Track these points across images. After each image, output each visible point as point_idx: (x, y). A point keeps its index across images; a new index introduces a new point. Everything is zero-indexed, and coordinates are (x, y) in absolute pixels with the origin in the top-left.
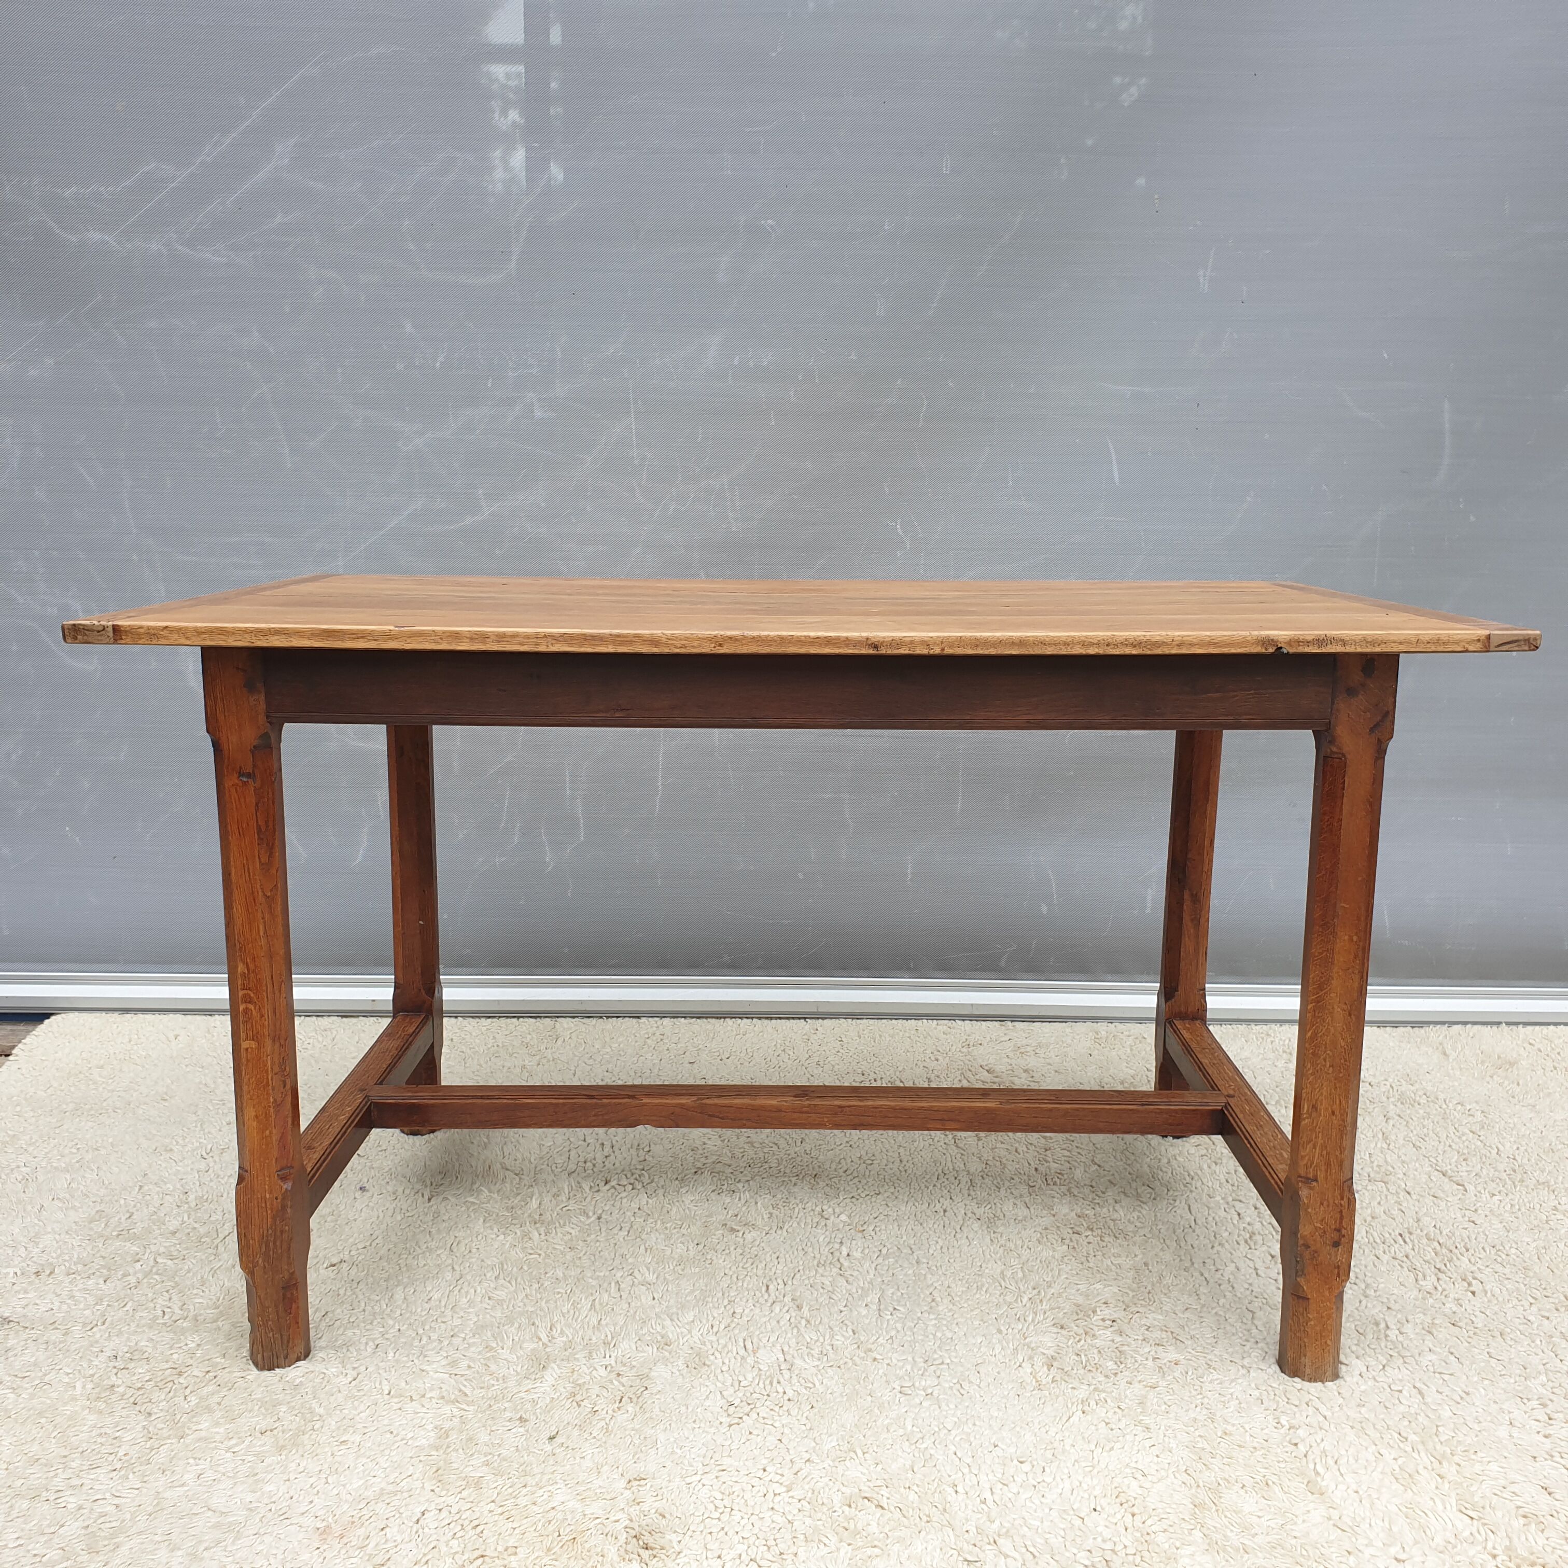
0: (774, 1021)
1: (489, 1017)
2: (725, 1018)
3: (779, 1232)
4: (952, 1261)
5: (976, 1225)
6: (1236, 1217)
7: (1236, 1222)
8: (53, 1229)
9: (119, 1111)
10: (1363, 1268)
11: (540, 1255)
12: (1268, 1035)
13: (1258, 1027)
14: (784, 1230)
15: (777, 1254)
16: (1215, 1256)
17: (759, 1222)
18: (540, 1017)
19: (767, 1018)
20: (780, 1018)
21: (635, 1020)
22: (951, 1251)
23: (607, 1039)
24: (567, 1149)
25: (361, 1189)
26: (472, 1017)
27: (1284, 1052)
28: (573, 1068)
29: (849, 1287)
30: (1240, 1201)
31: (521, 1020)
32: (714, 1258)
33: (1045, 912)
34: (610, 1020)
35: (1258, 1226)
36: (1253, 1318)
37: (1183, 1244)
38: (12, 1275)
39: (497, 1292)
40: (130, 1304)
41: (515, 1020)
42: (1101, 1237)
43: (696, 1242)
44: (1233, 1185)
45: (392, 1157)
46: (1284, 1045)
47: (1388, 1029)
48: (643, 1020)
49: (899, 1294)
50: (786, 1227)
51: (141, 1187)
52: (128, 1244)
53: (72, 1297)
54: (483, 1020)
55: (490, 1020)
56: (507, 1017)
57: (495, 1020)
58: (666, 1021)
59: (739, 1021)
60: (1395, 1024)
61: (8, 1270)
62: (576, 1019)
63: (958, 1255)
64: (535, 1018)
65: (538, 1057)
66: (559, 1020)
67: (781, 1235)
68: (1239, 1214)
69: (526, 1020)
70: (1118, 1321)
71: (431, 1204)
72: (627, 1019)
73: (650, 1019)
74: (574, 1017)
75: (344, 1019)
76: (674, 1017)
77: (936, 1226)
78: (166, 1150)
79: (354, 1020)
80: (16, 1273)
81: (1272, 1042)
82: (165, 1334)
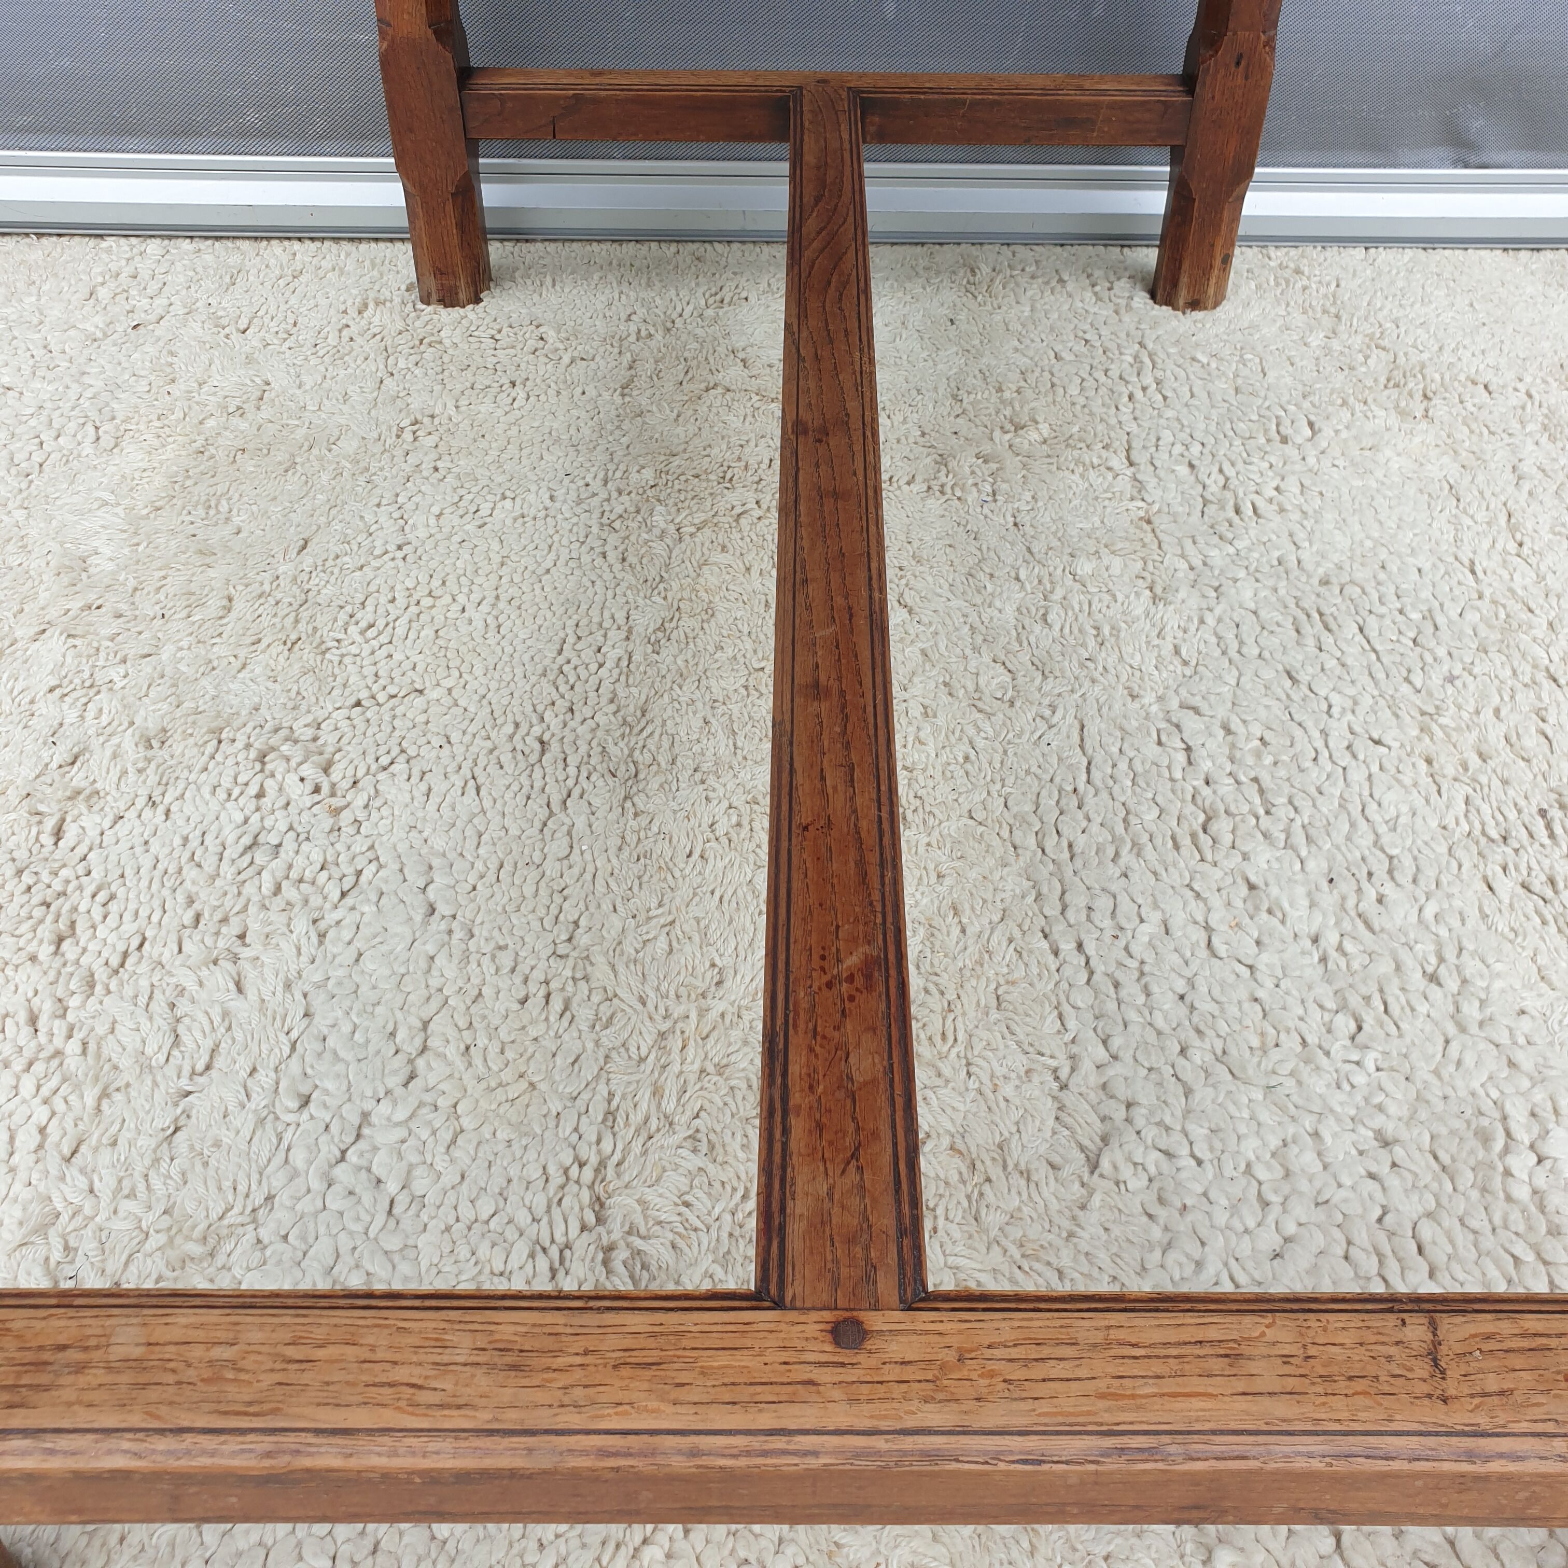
0: (363, 246)
2: (268, 239)
3: (148, 813)
6: (1181, 757)
7: (1178, 775)
10: (1456, 923)
12: (1298, 271)
13: (1281, 253)
16: (1116, 886)
19: (351, 240)
20: (376, 240)
21: (92, 242)
27: (1325, 311)
30: (1196, 710)
33: (891, 16)
34: (44, 240)
35: (1226, 787)
36: (1187, 1112)
37: (1050, 842)
44: (1185, 663)
46: (1326, 296)
47: (1523, 254)
48: (110, 242)
50: (168, 799)
59: (296, 245)
60: (1537, 244)
68: (1188, 749)
81: (1305, 288)
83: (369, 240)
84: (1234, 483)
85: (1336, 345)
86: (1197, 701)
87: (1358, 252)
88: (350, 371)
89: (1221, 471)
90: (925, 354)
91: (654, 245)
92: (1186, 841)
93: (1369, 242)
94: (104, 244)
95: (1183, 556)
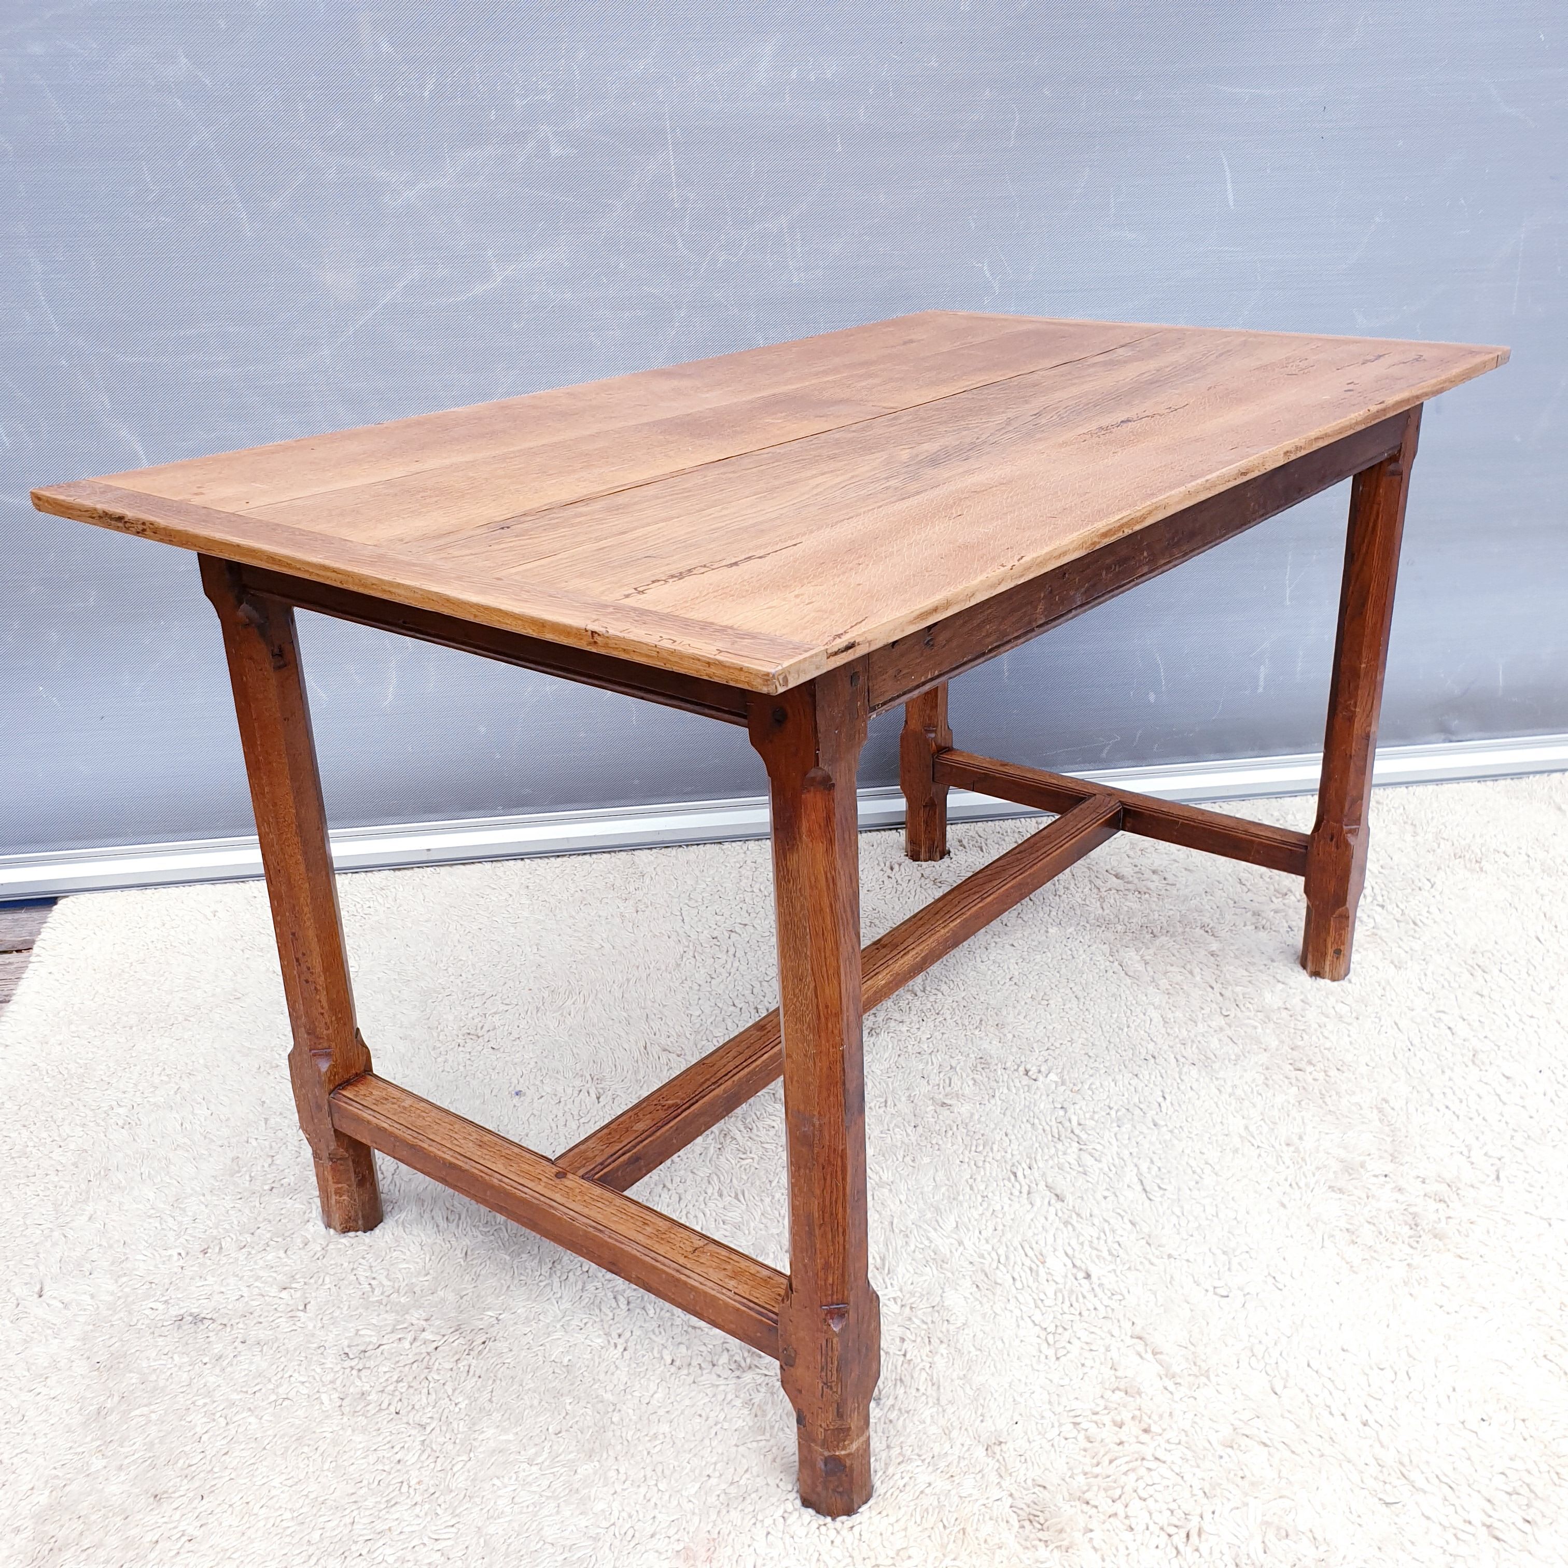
1: (558, 856)
3: (993, 1101)
4: (1190, 1120)
5: (1194, 1071)
6: (1448, 1032)
7: (1451, 1039)
8: (192, 1189)
9: (191, 1019)
11: (753, 1159)
14: (997, 1098)
15: (1004, 1130)
17: (967, 1091)
18: (615, 852)
21: (717, 847)
22: (1184, 1107)
23: (698, 874)
24: (720, 1019)
25: (517, 1094)
26: (540, 858)
28: (679, 914)
29: (1100, 1165)
30: (1444, 1012)
31: (594, 856)
32: (940, 1142)
34: (690, 848)
35: (1475, 1041)
36: (1525, 1157)
37: (1411, 1071)
38: (176, 1257)
39: (730, 1214)
40: (327, 1280)
41: (587, 857)
42: (1325, 1071)
43: (913, 1124)
44: (1428, 993)
45: (531, 1046)
48: (726, 845)
49: (1155, 1169)
50: (997, 1094)
51: (266, 1120)
52: (287, 1200)
53: (258, 1278)
54: (553, 859)
55: (559, 859)
56: (579, 855)
57: (565, 859)
58: (752, 844)
60: (1494, 777)
61: (170, 1252)
62: (654, 850)
63: (1193, 1112)
64: (609, 852)
65: (631, 902)
66: (636, 853)
67: (995, 1104)
69: (599, 856)
70: (1391, 1175)
71: (602, 1104)
72: (708, 846)
73: (733, 844)
74: (651, 849)
75: (397, 873)
76: (758, 840)
77: (1153, 1077)
78: (272, 1067)
79: (409, 873)
80: (180, 1254)
82: (386, 1316)
83: (866, 831)
84: (1406, 912)
85: (1419, 839)
86: (1441, 1008)
87: (1403, 789)
88: (912, 899)
89: (1397, 906)
90: (1209, 864)
91: (1023, 820)
92: (1470, 1064)
93: (1407, 784)
94: (724, 847)
95: (1400, 947)
